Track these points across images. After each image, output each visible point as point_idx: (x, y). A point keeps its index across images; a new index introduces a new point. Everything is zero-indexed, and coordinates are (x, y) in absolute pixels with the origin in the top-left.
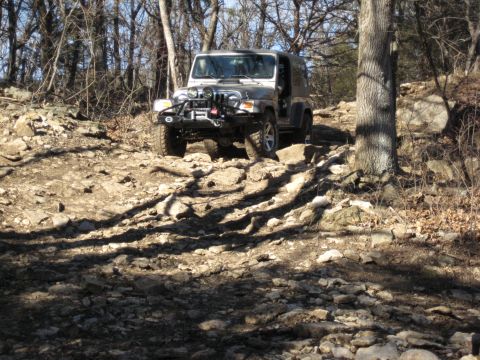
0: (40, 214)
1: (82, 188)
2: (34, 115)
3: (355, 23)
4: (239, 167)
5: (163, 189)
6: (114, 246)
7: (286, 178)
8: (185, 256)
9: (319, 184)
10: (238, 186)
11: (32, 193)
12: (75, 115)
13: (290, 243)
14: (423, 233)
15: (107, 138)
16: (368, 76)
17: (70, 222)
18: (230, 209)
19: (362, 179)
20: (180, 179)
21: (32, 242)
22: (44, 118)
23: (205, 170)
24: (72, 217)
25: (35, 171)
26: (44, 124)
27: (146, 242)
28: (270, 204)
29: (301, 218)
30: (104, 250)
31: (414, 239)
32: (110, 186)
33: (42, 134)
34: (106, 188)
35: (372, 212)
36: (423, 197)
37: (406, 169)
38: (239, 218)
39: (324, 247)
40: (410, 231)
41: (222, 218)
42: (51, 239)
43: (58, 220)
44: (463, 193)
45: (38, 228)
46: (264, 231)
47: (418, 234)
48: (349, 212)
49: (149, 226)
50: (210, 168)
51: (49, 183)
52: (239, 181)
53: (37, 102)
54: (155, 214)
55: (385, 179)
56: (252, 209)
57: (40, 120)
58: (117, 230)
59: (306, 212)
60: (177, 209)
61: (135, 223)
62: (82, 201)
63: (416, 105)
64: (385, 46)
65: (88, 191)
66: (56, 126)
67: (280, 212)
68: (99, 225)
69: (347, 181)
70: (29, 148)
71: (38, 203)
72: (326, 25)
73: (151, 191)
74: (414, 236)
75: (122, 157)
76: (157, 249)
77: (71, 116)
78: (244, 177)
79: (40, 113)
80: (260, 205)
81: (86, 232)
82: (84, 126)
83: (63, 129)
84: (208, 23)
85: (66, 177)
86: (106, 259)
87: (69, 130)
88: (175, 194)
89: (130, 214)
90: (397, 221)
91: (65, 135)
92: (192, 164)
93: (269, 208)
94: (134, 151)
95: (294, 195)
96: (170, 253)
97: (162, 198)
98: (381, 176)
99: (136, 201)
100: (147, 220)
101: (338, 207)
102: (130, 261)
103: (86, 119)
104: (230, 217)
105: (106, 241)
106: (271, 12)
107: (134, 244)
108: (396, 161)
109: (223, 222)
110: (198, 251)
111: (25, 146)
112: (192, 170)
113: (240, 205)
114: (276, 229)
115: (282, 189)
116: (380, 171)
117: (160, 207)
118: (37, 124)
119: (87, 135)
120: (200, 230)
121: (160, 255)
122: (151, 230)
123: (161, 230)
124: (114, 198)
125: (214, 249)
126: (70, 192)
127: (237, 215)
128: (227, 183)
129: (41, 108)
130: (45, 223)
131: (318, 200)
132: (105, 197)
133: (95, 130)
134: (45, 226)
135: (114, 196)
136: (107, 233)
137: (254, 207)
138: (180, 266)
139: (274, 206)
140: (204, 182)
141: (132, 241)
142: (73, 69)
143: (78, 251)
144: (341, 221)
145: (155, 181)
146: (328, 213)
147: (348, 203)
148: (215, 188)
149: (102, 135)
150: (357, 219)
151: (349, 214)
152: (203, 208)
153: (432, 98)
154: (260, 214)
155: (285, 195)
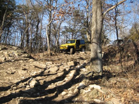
12: (23, 52)
16: (95, 43)
19: (94, 75)
20: (41, 70)
28: (64, 81)
33: (11, 56)
36: (116, 82)
52: (57, 71)
57: (13, 53)
69: (89, 75)
75: (30, 62)
87: (20, 56)
91: (18, 57)
92: (46, 65)
98: (99, 73)
112: (46, 67)
119: (24, 57)
128: (53, 71)
133: (26, 56)
140: (47, 71)
144: (91, 97)
148: (50, 73)
155: (69, 77)
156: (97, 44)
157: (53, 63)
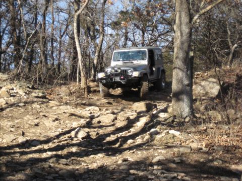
0: (12, 137)
1: (33, 124)
2: (10, 87)
3: (172, 42)
4: (113, 113)
5: (75, 124)
6: (50, 154)
7: (137, 119)
8: (85, 158)
9: (153, 122)
10: (112, 123)
11: (8, 126)
12: (31, 87)
13: (139, 152)
14: (206, 147)
15: (46, 98)
16: (179, 68)
17: (27, 141)
18: (108, 135)
19: (176, 120)
20: (83, 120)
21: (8, 151)
22: (15, 88)
23: (96, 115)
24: (28, 138)
25: (10, 115)
26: (15, 91)
27: (65, 152)
28: (129, 132)
29: (145, 140)
30: (44, 155)
31: (201, 151)
32: (48, 123)
33: (14, 96)
34: (46, 124)
35: (180, 137)
36: (206, 129)
37: (198, 115)
38: (113, 139)
39: (156, 154)
40: (199, 147)
41: (104, 139)
42: (17, 150)
43: (21, 140)
44: (227, 127)
45: (11, 144)
46: (125, 146)
47: (204, 148)
48: (169, 136)
49: (68, 143)
50: (99, 114)
51: (17, 121)
52: (113, 121)
53: (12, 80)
54: (71, 137)
55: (187, 120)
56: (119, 135)
57: (13, 89)
58: (51, 145)
59: (147, 136)
60: (82, 134)
61: (60, 142)
62: (34, 130)
63: (203, 83)
64: (187, 53)
65: (37, 125)
66: (21, 92)
67: (133, 137)
68: (42, 142)
69: (168, 121)
70: (7, 103)
71: (11, 131)
72: (158, 43)
73: (68, 125)
74: (202, 149)
75: (54, 108)
76: (71, 154)
77: (28, 87)
78: (116, 119)
79: (13, 86)
80: (124, 133)
81: (35, 146)
82: (35, 93)
83: (24, 94)
84: (98, 41)
85: (25, 118)
86: (45, 160)
87: (28, 94)
88: (81, 127)
89: (58, 137)
90: (193, 142)
91: (25, 97)
92: (89, 112)
93: (128, 134)
94: (60, 105)
95: (141, 128)
96: (78, 157)
97: (74, 129)
98: (185, 119)
99: (61, 131)
100: (66, 140)
101: (163, 134)
102: (57, 161)
103: (36, 89)
104: (108, 139)
105: (45, 151)
106: (130, 36)
107: (60, 153)
108: (193, 111)
109: (105, 141)
110: (92, 156)
111: (5, 102)
112: (90, 115)
113: (114, 133)
114: (132, 145)
115: (135, 125)
116: (185, 116)
117: (73, 134)
118: (11, 91)
119: (36, 97)
120: (93, 145)
121: (72, 158)
122: (68, 145)
123: (73, 145)
124: (50, 128)
125: (100, 155)
126: (28, 125)
127: (112, 138)
128: (107, 122)
129: (14, 83)
130: (14, 141)
131: (153, 130)
132: (45, 128)
134: (14, 143)
135: (49, 128)
136: (46, 147)
137: (121, 134)
138: (83, 164)
139: (131, 133)
140: (95, 121)
141: (59, 151)
142: (30, 64)
143: (31, 156)
144: (165, 142)
145: (71, 121)
146: (158, 137)
147: (168, 132)
148: (101, 124)
149: (44, 97)
150: (173, 140)
151: (169, 138)
152: (95, 134)
153: (211, 79)
154: (124, 137)
155: (136, 128)
156: (183, 71)
157: (100, 110)
